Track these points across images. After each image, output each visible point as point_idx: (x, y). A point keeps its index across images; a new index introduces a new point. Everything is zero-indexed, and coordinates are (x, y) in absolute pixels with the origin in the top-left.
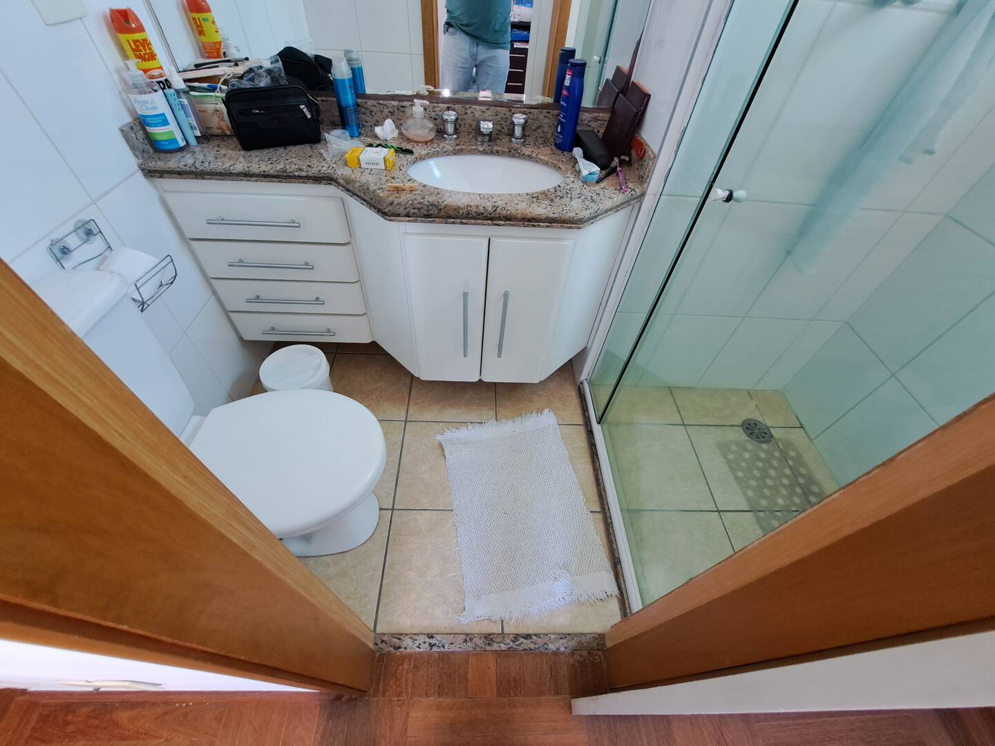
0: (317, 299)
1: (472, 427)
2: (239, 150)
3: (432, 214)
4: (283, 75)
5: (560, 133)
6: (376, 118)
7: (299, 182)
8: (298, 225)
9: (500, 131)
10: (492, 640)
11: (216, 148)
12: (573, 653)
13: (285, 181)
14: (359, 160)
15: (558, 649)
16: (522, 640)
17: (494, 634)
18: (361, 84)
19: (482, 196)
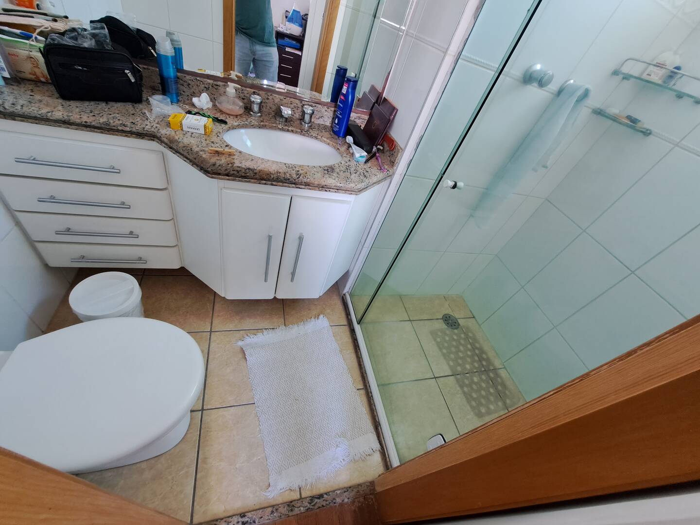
0: (131, 233)
1: (266, 333)
2: (57, 98)
3: (248, 176)
4: (108, 41)
5: (337, 124)
6: (193, 90)
7: (121, 135)
8: (118, 171)
9: (293, 115)
10: (293, 506)
11: (29, 93)
12: (353, 502)
13: (108, 133)
14: (181, 124)
15: (343, 501)
16: (316, 500)
17: (295, 500)
18: (180, 61)
19: (287, 165)
